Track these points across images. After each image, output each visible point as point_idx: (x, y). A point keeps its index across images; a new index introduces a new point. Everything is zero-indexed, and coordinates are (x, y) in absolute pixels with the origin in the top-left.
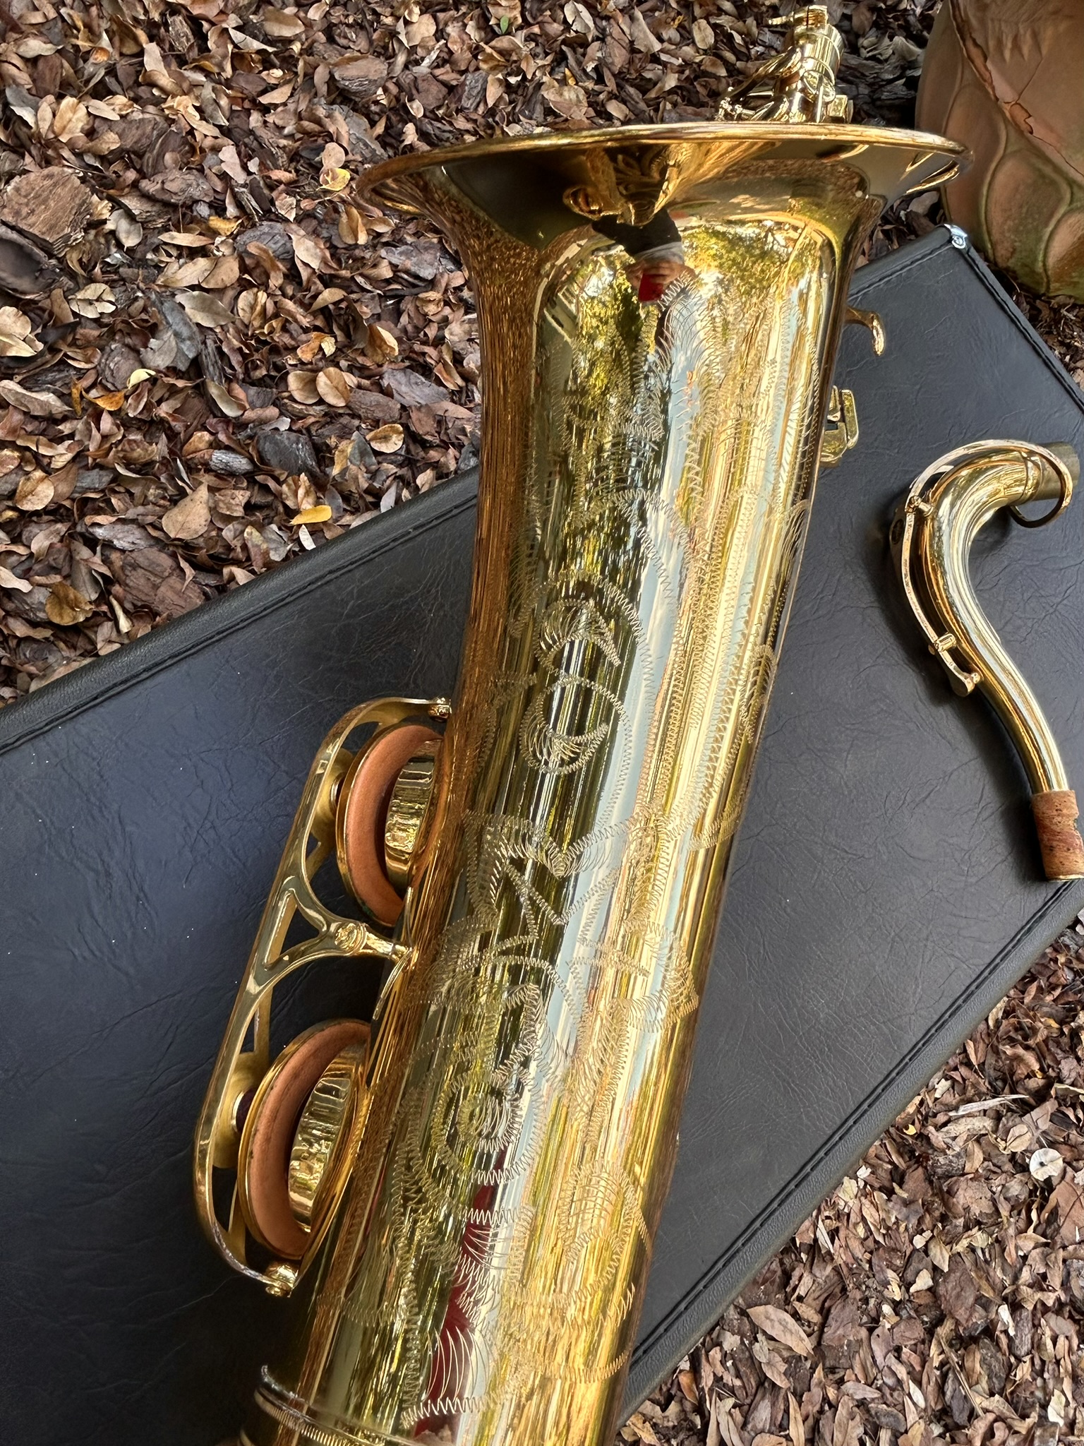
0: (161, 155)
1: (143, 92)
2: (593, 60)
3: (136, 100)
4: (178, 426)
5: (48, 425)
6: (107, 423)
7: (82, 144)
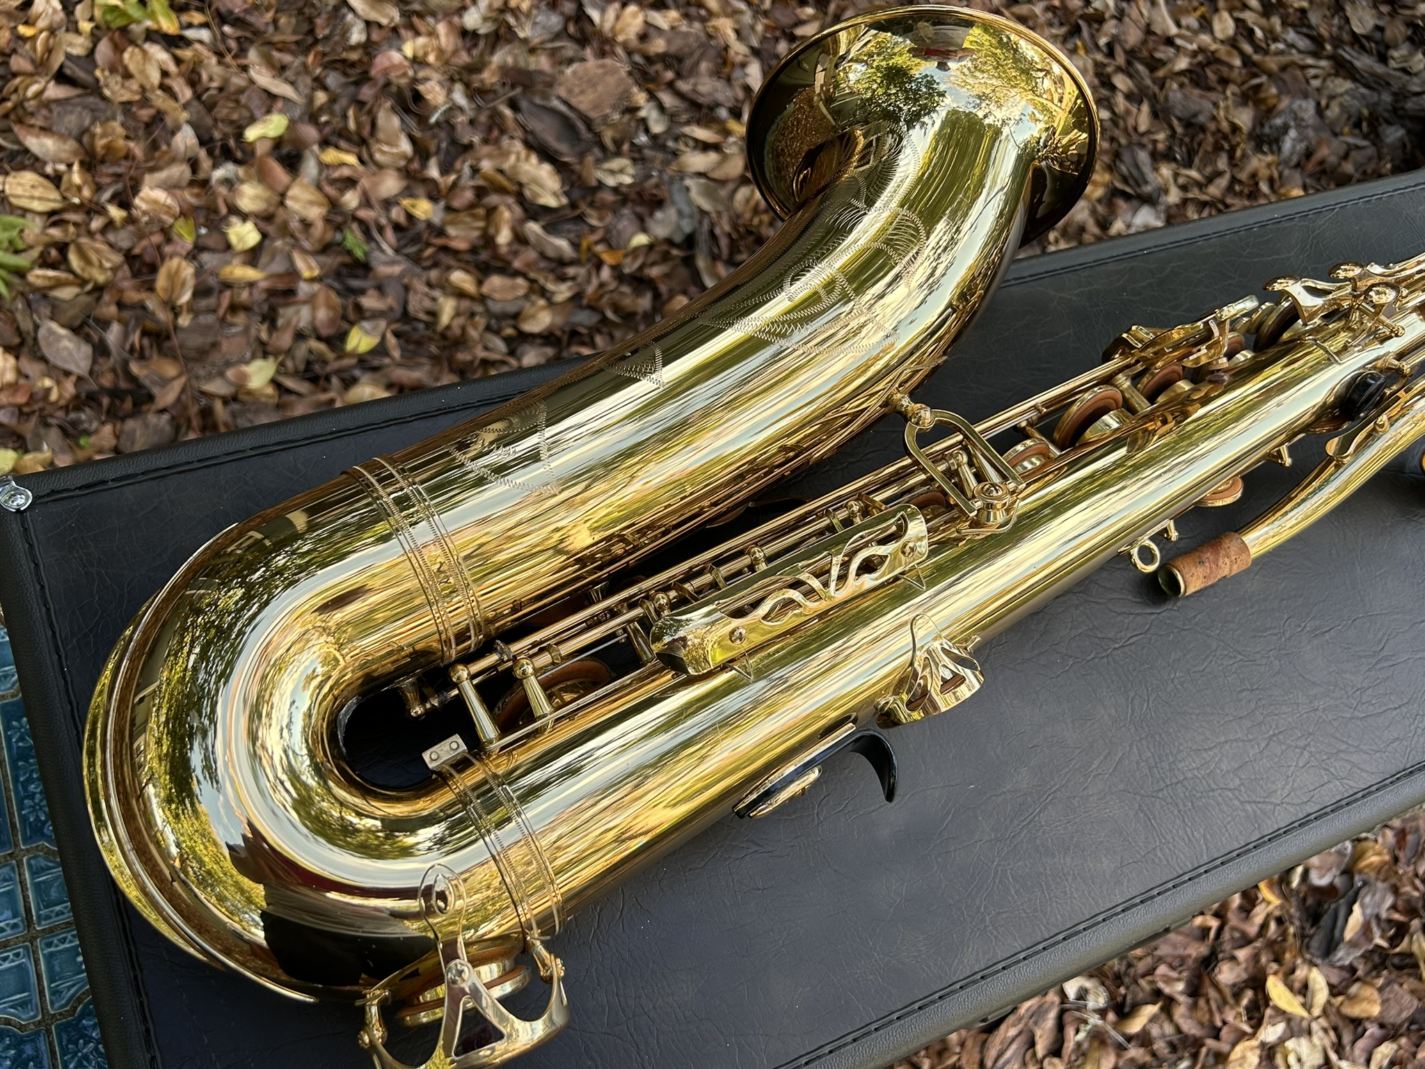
0: (697, 63)
1: (693, 10)
2: (1106, 35)
3: (686, 16)
4: (663, 288)
5: (558, 266)
6: (606, 273)
7: (633, 45)
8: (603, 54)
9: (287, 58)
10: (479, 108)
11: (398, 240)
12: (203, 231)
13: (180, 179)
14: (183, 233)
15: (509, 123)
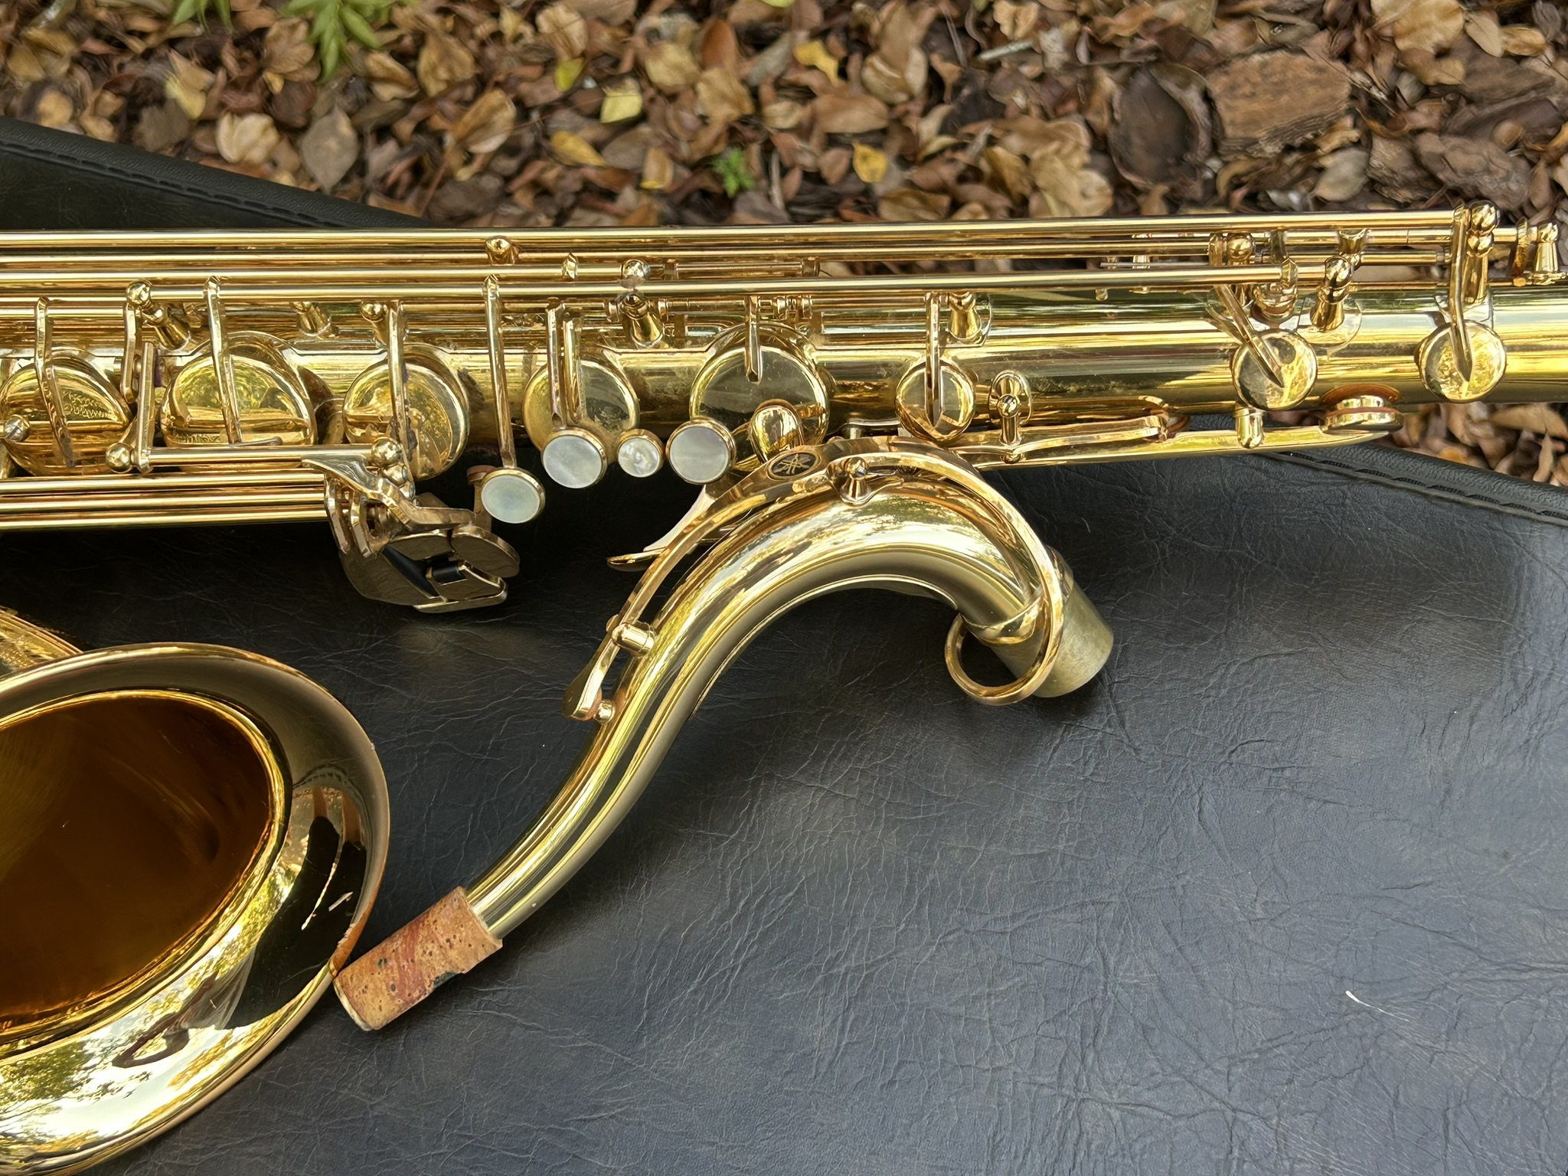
7: (1416, 60)
8: (1346, 56)
10: (1071, 66)
11: (798, 193)
12: (590, 84)
13: (613, 15)
14: (564, 77)
15: (1098, 100)
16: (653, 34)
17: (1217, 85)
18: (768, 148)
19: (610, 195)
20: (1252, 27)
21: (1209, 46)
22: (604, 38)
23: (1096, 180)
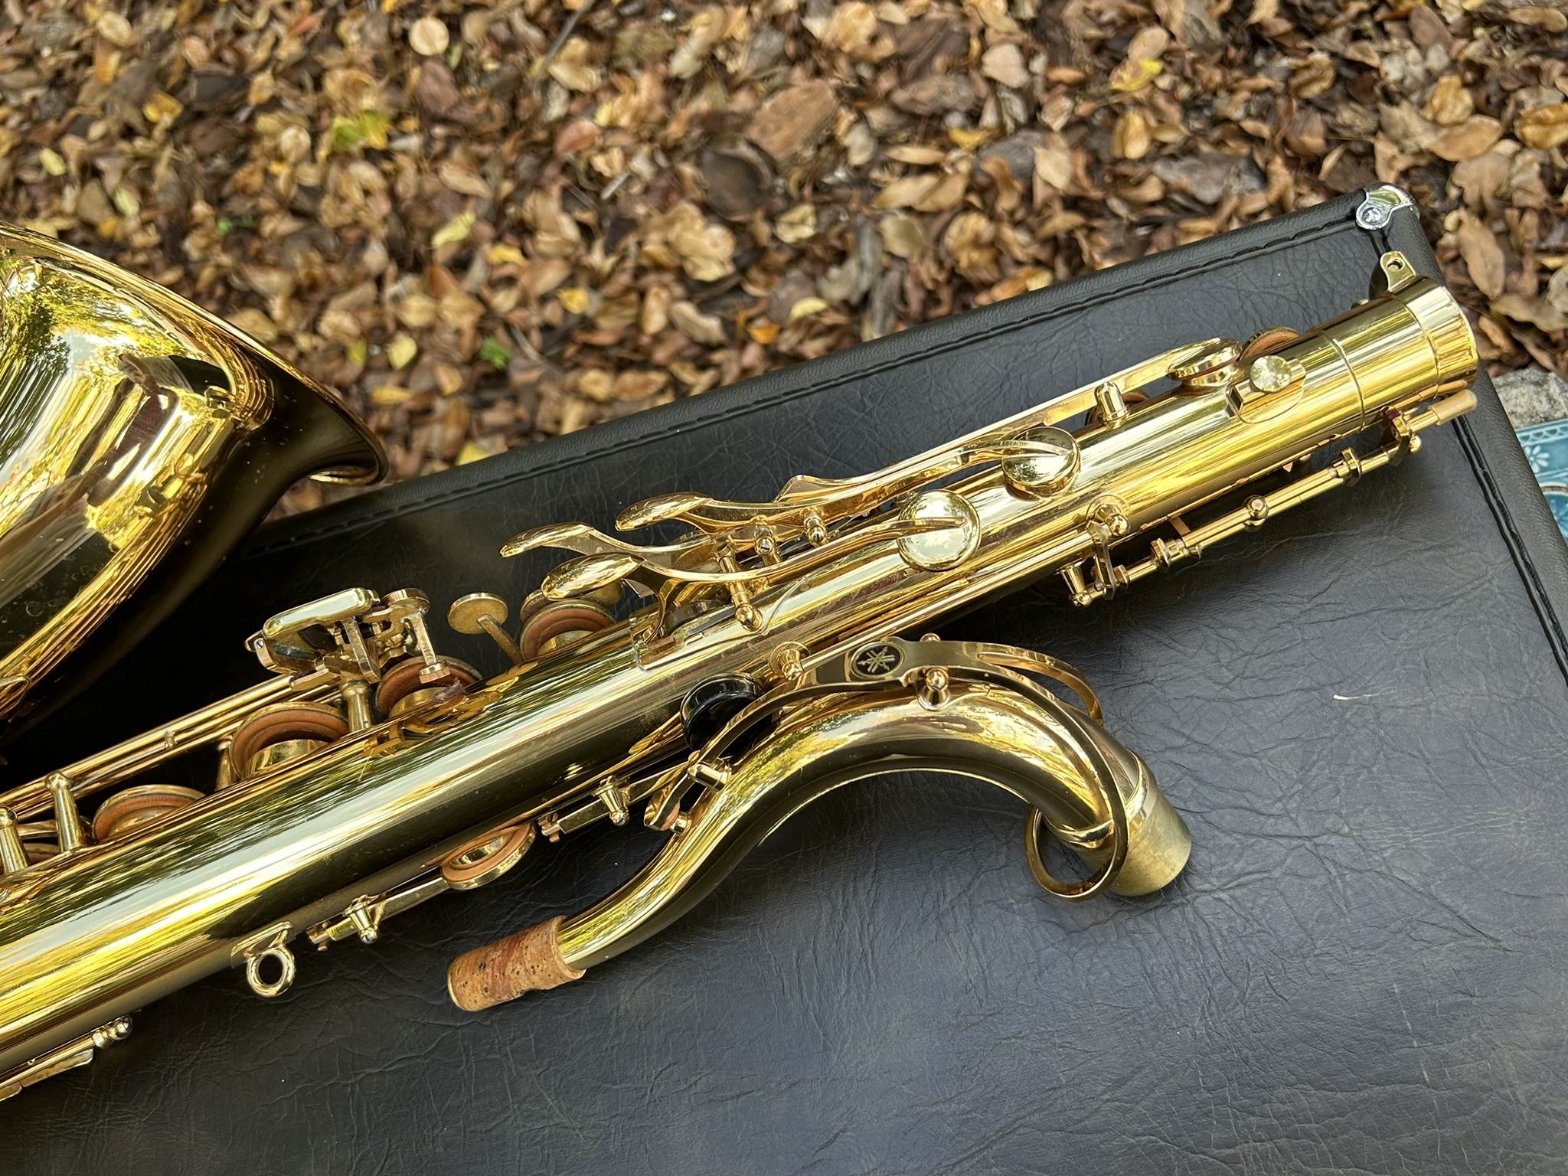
5: (702, 354)
6: (752, 354)
7: (860, 52)
8: (818, 73)
9: (486, 150)
10: (659, 172)
11: (545, 341)
12: (375, 350)
13: (365, 300)
14: (357, 356)
15: (689, 183)
16: (396, 299)
17: (753, 133)
18: (508, 327)
19: (427, 411)
20: (753, 89)
21: (733, 114)
22: (368, 318)
23: (717, 232)
